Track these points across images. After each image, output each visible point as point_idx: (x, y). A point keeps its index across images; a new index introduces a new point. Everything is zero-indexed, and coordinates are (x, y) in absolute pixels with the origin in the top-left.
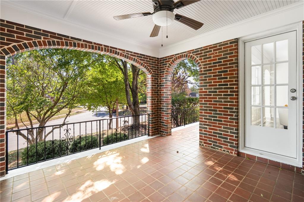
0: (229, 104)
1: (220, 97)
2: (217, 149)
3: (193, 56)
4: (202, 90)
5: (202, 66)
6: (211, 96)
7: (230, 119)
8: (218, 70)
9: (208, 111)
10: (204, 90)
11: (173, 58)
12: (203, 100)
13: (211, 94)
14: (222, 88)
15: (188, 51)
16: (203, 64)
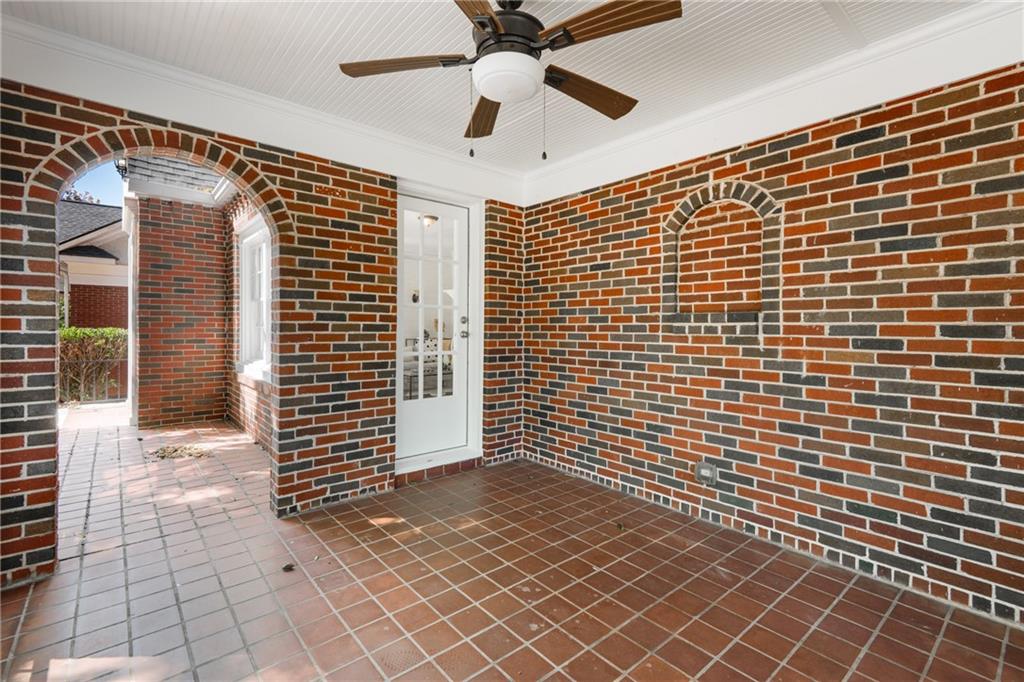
0: (376, 352)
1: (352, 333)
2: (343, 496)
3: (251, 166)
4: (294, 308)
5: (290, 221)
6: (327, 330)
7: (379, 394)
8: (348, 251)
9: (315, 384)
10: (300, 307)
11: (113, 122)
12: (297, 345)
13: (328, 325)
14: (358, 308)
15: (221, 136)
16: (296, 213)
